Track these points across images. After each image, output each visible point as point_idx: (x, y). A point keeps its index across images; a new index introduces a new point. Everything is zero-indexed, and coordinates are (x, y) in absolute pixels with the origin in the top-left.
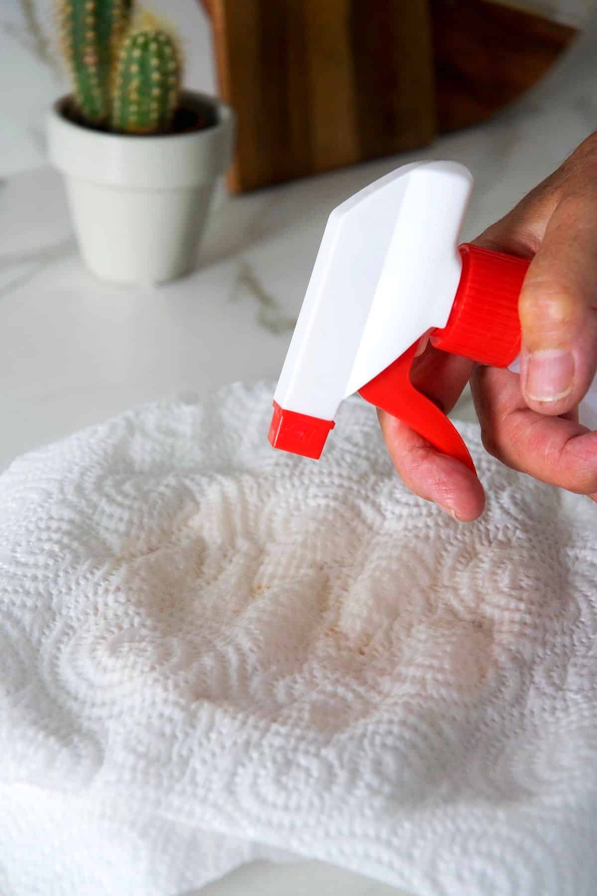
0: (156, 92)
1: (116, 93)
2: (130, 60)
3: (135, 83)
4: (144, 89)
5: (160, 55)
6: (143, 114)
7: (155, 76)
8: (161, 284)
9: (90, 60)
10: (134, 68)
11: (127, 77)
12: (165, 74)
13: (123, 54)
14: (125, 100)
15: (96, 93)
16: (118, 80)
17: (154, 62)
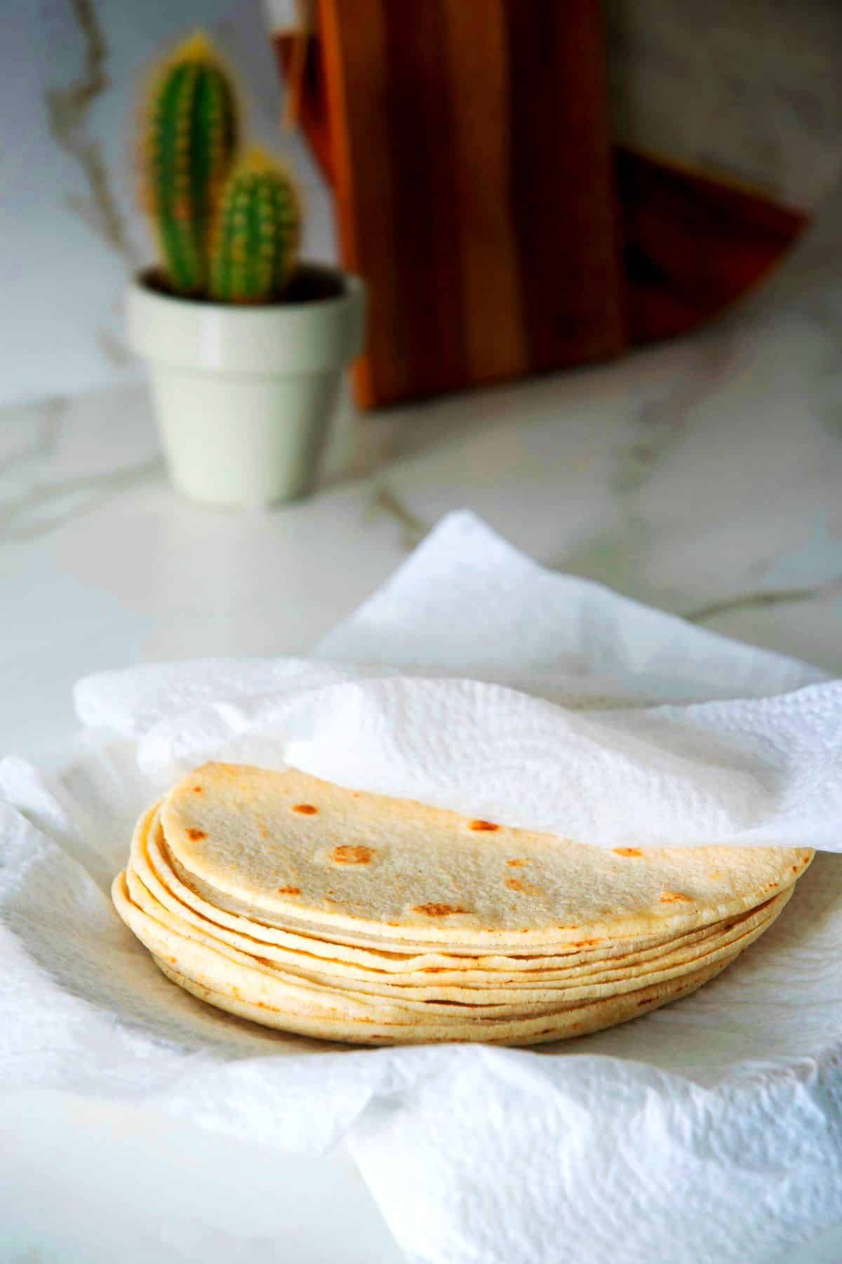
0: (267, 249)
1: (216, 254)
2: (234, 210)
3: (240, 238)
4: (252, 246)
5: (273, 201)
6: (250, 279)
7: (266, 229)
9: (182, 212)
10: (239, 219)
11: (230, 231)
12: (279, 226)
13: (224, 203)
14: (228, 263)
15: (190, 254)
16: (217, 235)
17: (265, 210)
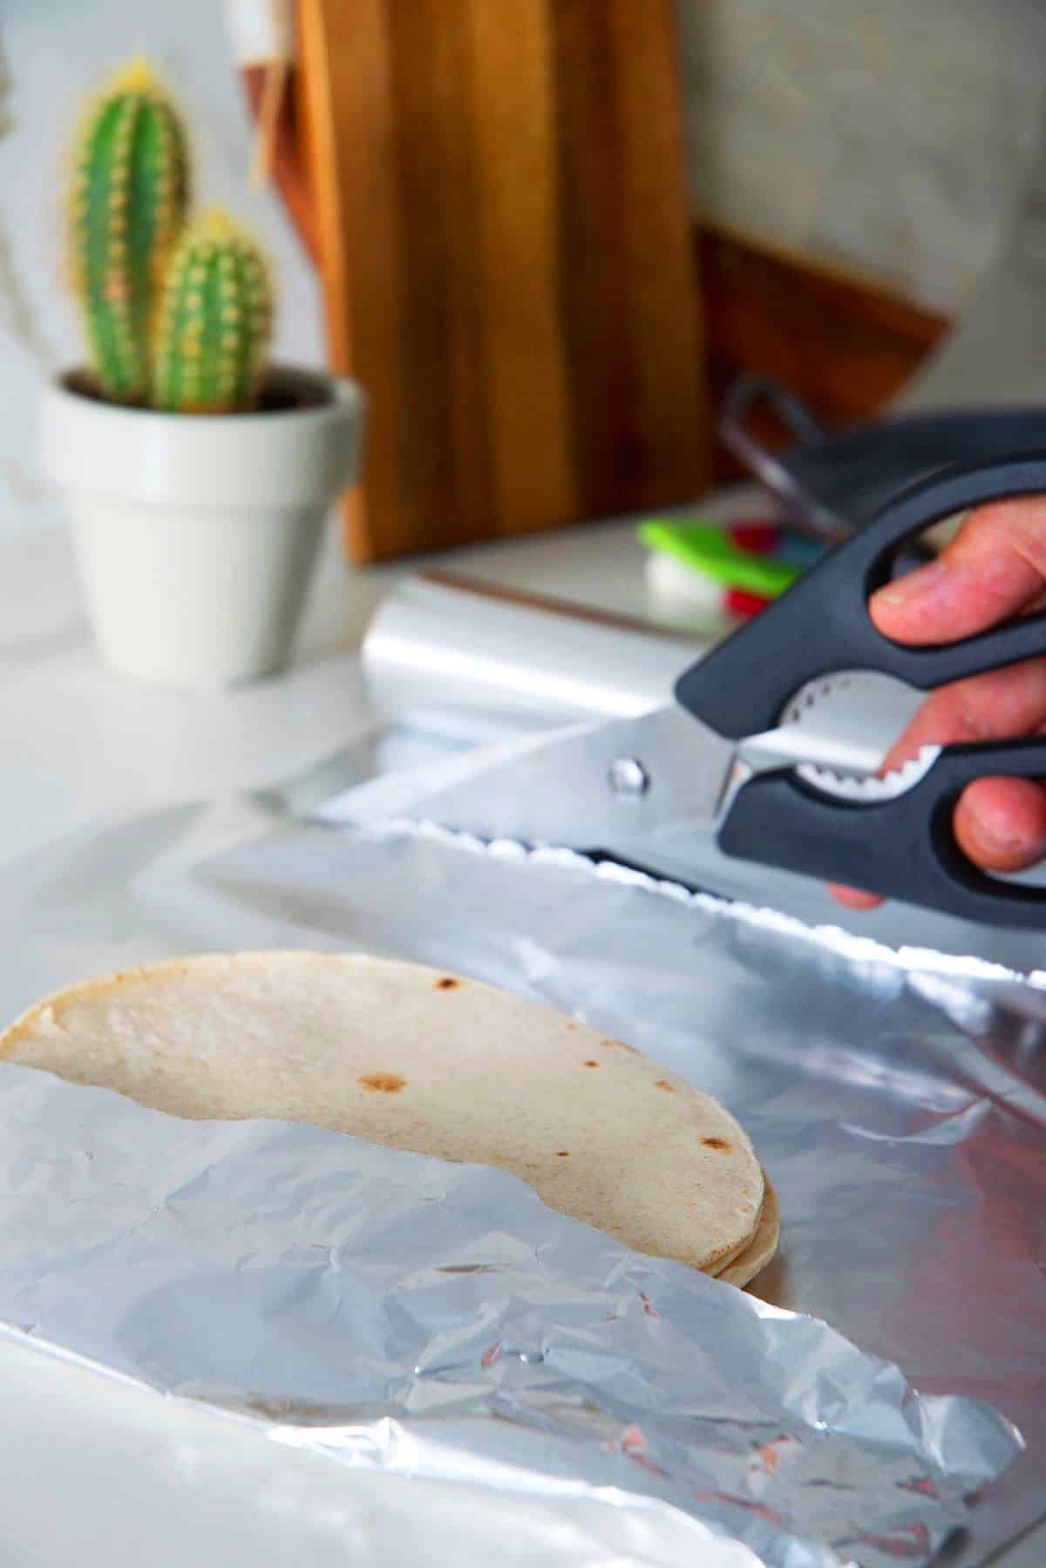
0: (230, 340)
1: (160, 346)
2: (185, 288)
3: (194, 326)
4: (209, 337)
5: (238, 277)
6: (207, 380)
7: (229, 314)
8: (237, 685)
9: (116, 292)
10: (194, 301)
11: (180, 317)
12: (246, 310)
13: (172, 279)
14: (176, 357)
15: (126, 349)
16: (164, 322)
17: (227, 289)
